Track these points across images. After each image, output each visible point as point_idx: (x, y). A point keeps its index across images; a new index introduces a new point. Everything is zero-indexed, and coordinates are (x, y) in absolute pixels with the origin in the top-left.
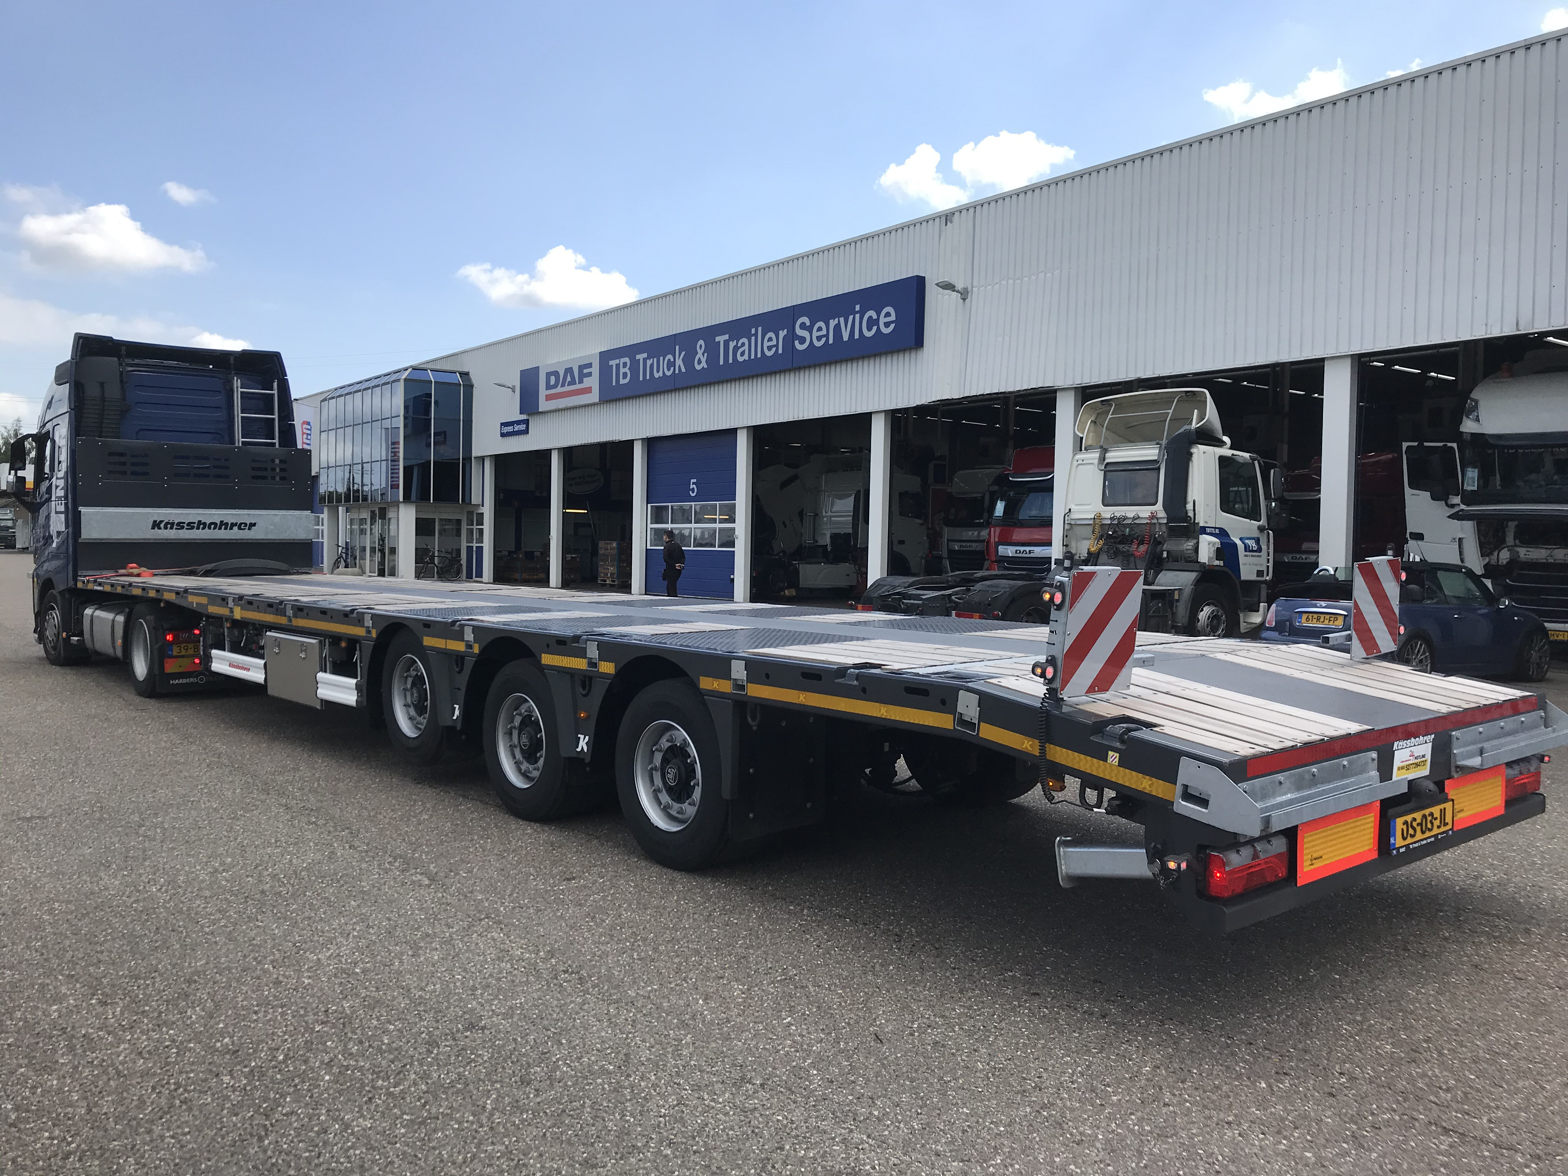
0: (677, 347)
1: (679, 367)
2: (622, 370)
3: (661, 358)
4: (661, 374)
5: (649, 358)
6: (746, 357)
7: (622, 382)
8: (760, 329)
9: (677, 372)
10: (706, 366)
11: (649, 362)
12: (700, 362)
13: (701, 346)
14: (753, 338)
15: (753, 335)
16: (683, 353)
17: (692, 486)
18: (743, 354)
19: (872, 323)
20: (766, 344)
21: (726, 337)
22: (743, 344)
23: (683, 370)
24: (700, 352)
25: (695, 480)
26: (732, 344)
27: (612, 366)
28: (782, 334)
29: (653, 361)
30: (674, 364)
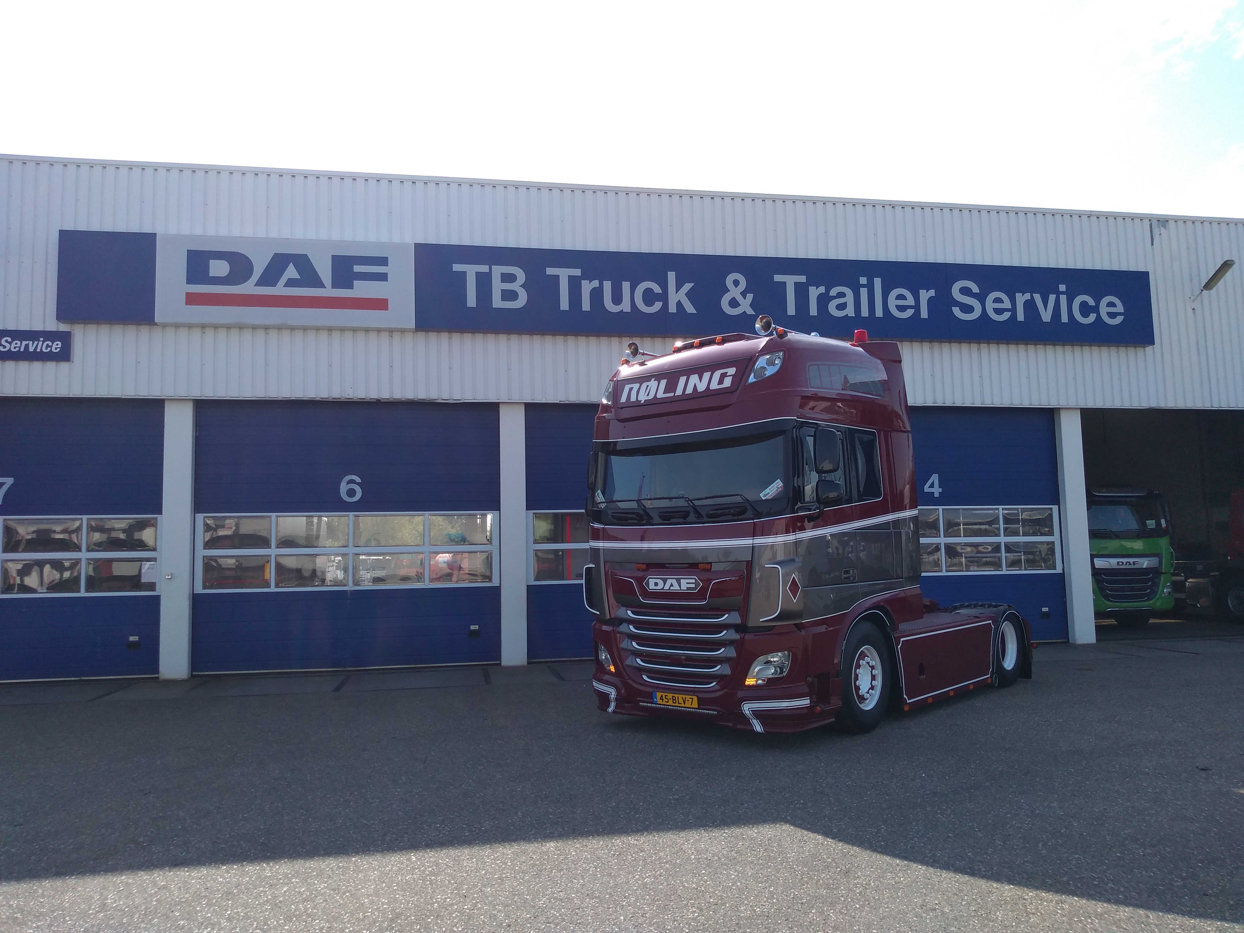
0: (672, 276)
1: (679, 304)
2: (497, 286)
3: (626, 286)
4: (626, 306)
5: (584, 276)
6: (850, 311)
7: (497, 302)
8: (878, 282)
9: (672, 309)
10: (750, 309)
11: (587, 287)
12: (734, 303)
13: (736, 283)
14: (864, 292)
15: (864, 286)
16: (688, 286)
18: (842, 307)
19: (1085, 309)
20: (892, 302)
21: (802, 279)
22: (842, 295)
23: (690, 308)
24: (734, 292)
26: (814, 293)
27: (464, 273)
28: (925, 295)
29: (601, 284)
30: (664, 297)
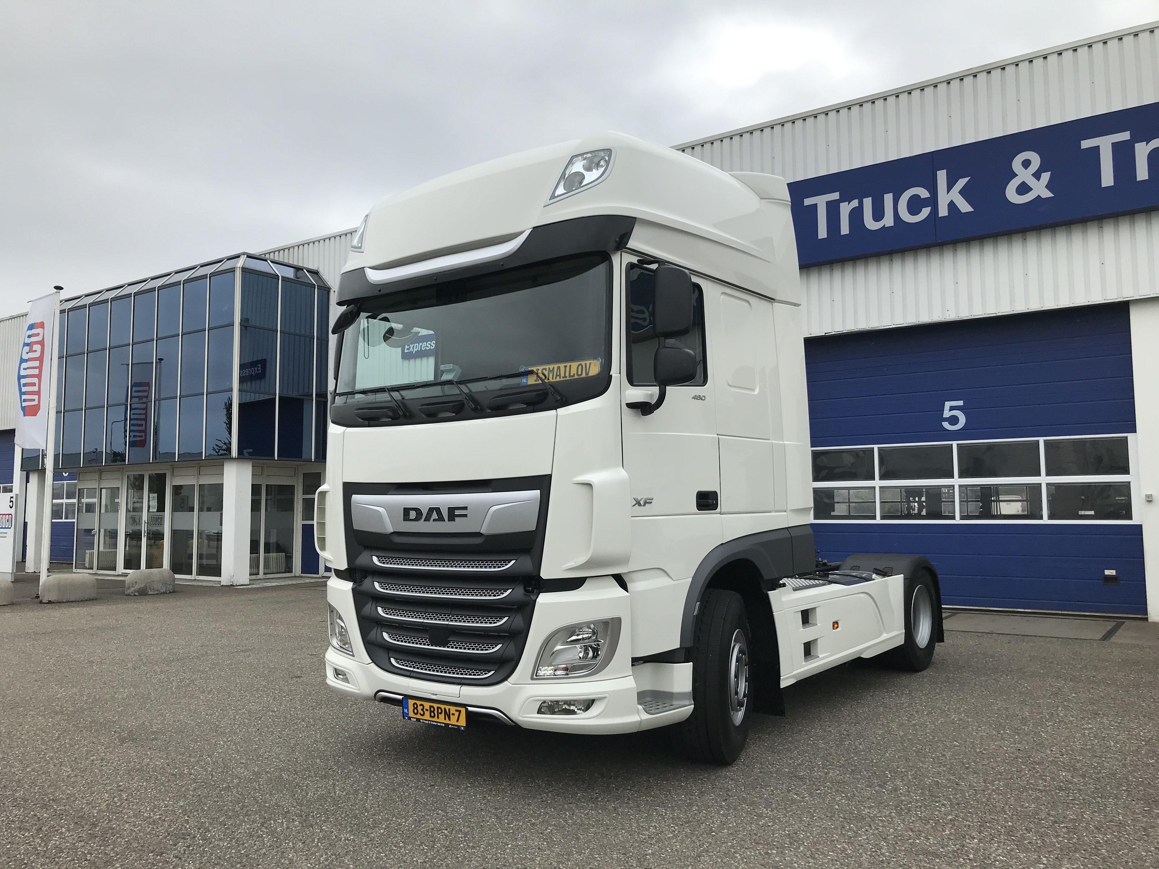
0: (942, 176)
1: (952, 205)
3: (888, 198)
4: (888, 221)
5: (842, 200)
9: (943, 211)
10: (1047, 194)
11: (845, 209)
12: (1023, 189)
13: (1026, 164)
16: (962, 182)
17: (947, 414)
21: (1125, 136)
23: (965, 207)
24: (1024, 175)
25: (960, 403)
26: (1143, 150)
29: (861, 204)
30: (933, 201)
